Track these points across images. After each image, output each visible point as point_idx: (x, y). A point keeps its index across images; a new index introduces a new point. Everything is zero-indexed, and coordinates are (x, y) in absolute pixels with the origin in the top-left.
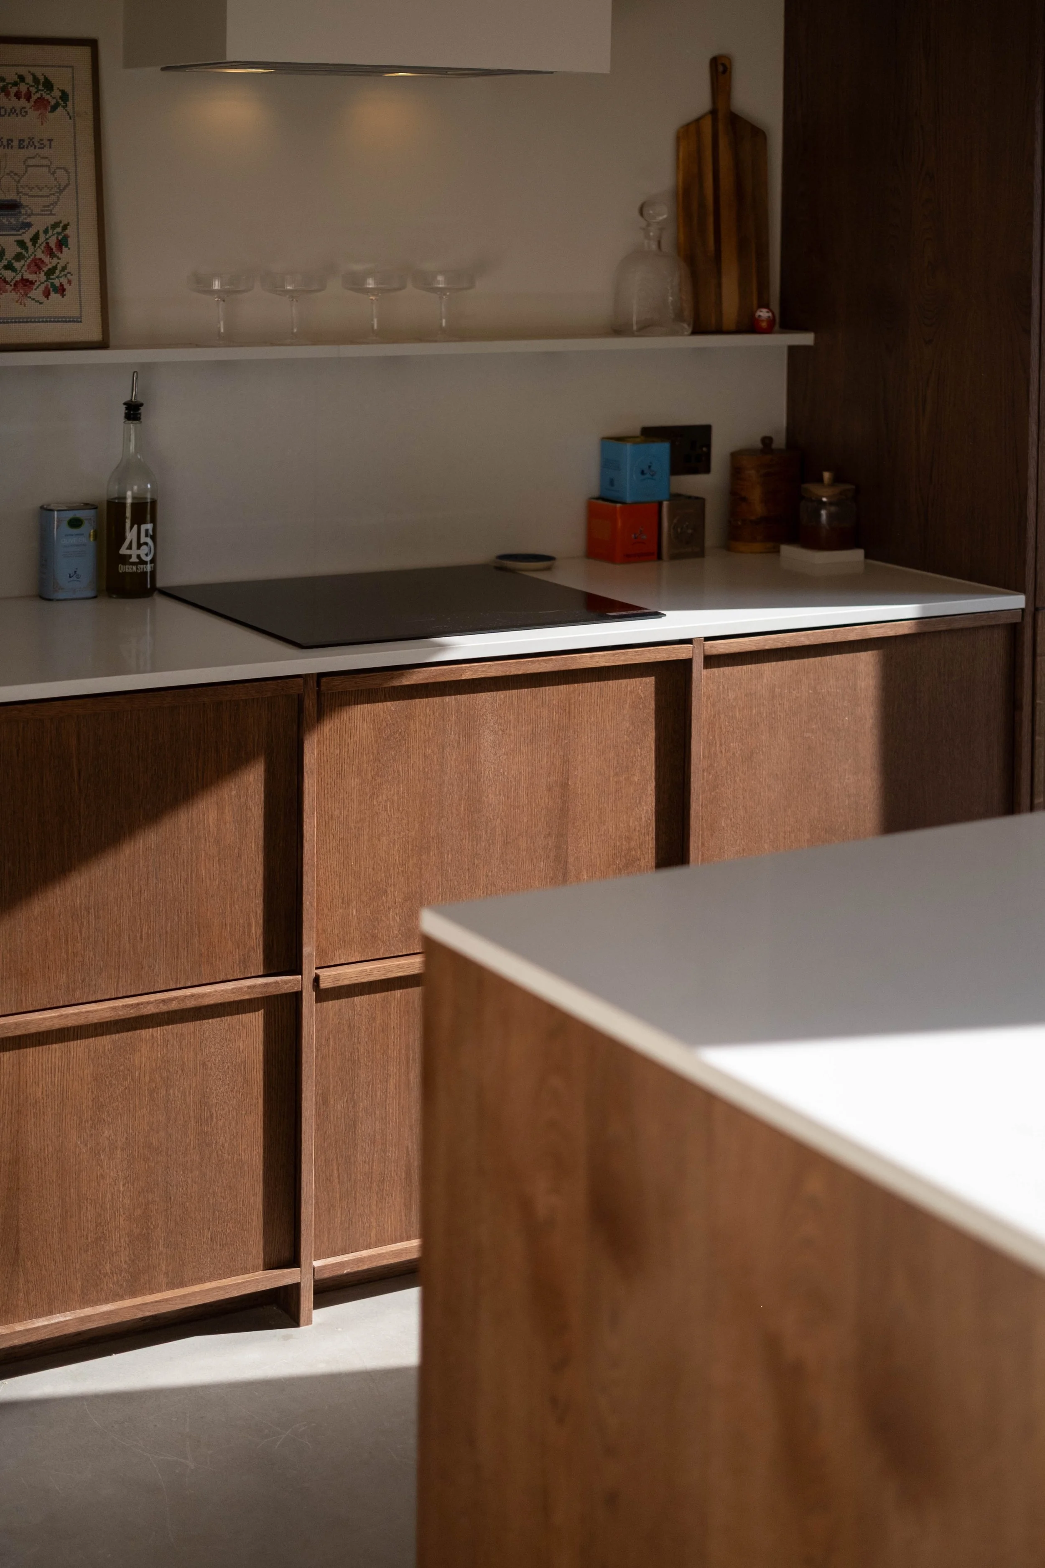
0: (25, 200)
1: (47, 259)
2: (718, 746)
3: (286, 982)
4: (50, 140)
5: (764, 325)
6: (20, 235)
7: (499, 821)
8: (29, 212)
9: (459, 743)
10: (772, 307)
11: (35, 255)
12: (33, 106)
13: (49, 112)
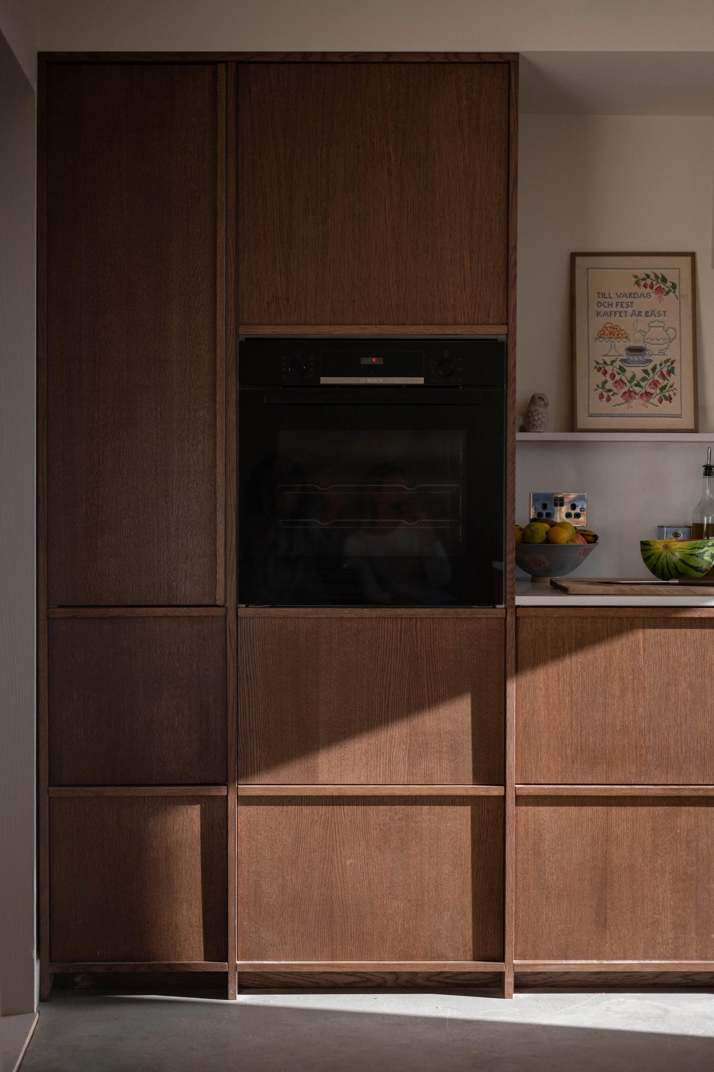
0: (648, 346)
1: (661, 381)
4: (665, 312)
6: (645, 366)
8: (651, 353)
11: (654, 378)
12: (655, 292)
13: (665, 295)
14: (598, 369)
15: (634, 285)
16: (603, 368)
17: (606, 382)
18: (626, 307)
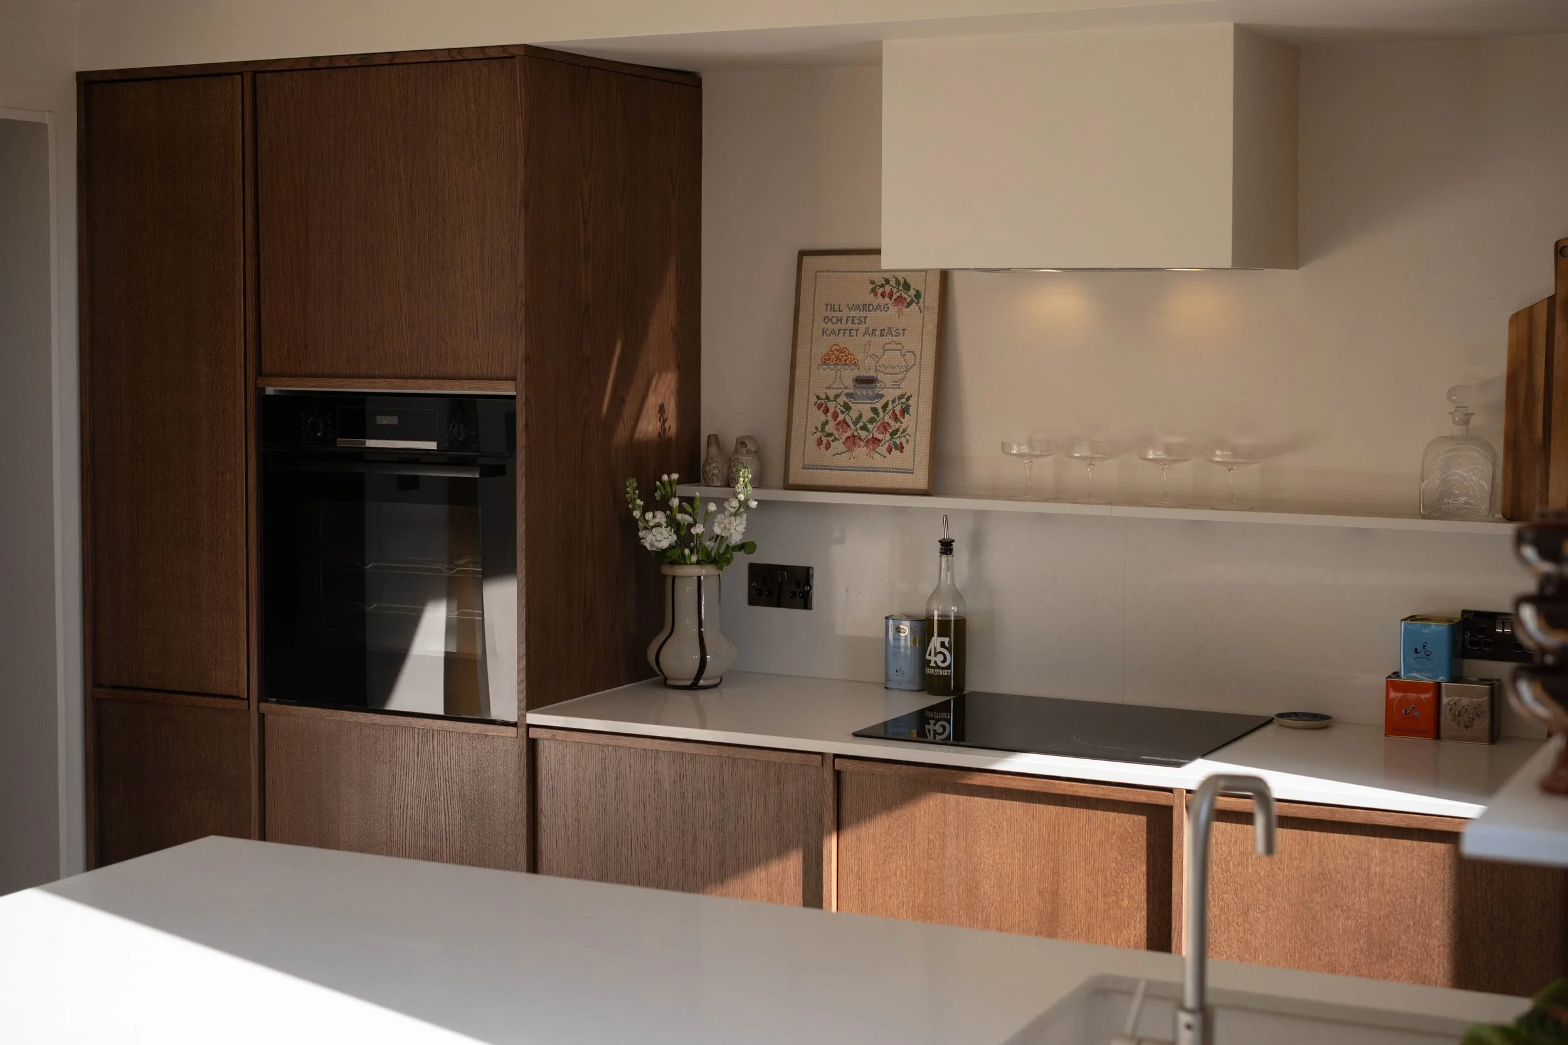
1: (892, 423)
6: (875, 403)
8: (883, 385)
9: (958, 835)
11: (884, 419)
12: (894, 303)
13: (906, 307)
14: (818, 406)
15: (870, 294)
16: (824, 405)
17: (826, 423)
18: (858, 324)
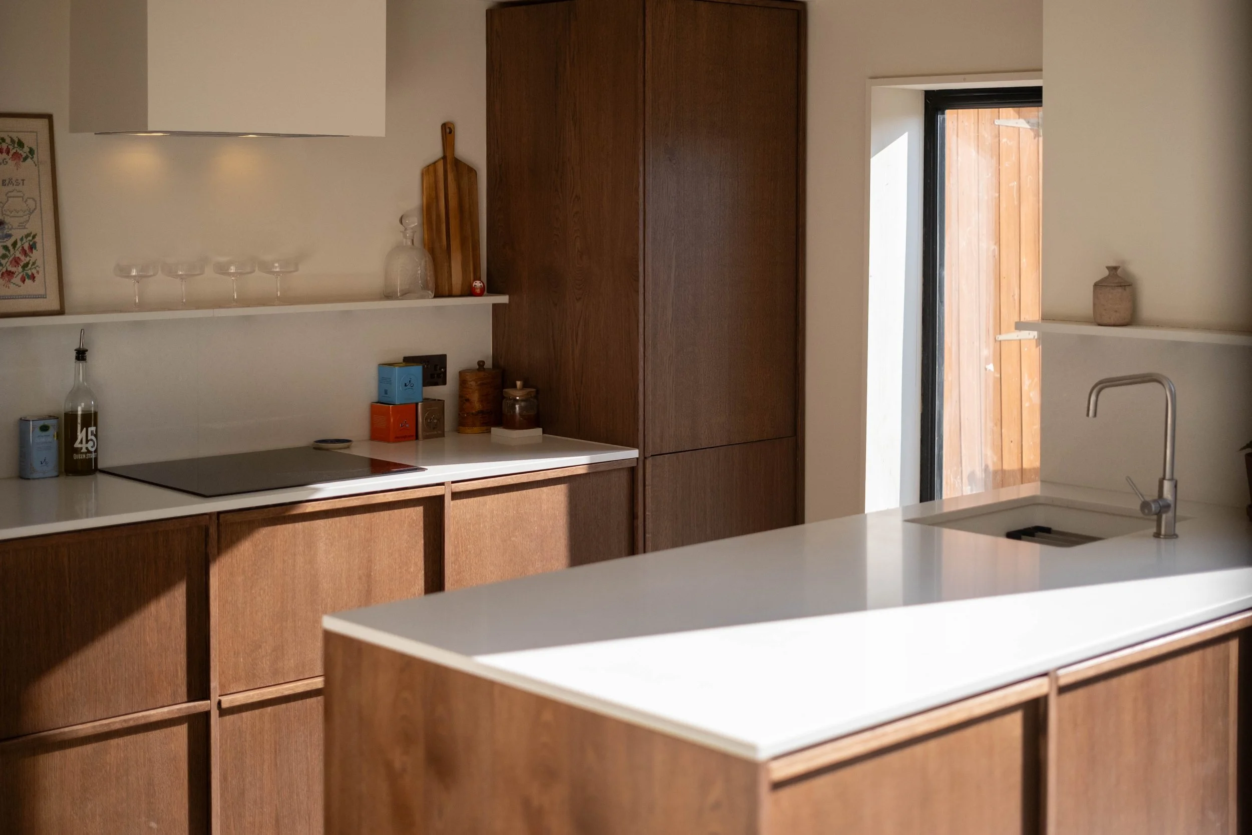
0: (7, 219)
1: (23, 258)
2: (460, 547)
3: (201, 705)
4: (23, 180)
5: (478, 291)
6: (5, 242)
7: (329, 599)
8: (10, 227)
9: (304, 552)
10: (482, 279)
11: (15, 255)
12: (11, 158)
13: (22, 162)
